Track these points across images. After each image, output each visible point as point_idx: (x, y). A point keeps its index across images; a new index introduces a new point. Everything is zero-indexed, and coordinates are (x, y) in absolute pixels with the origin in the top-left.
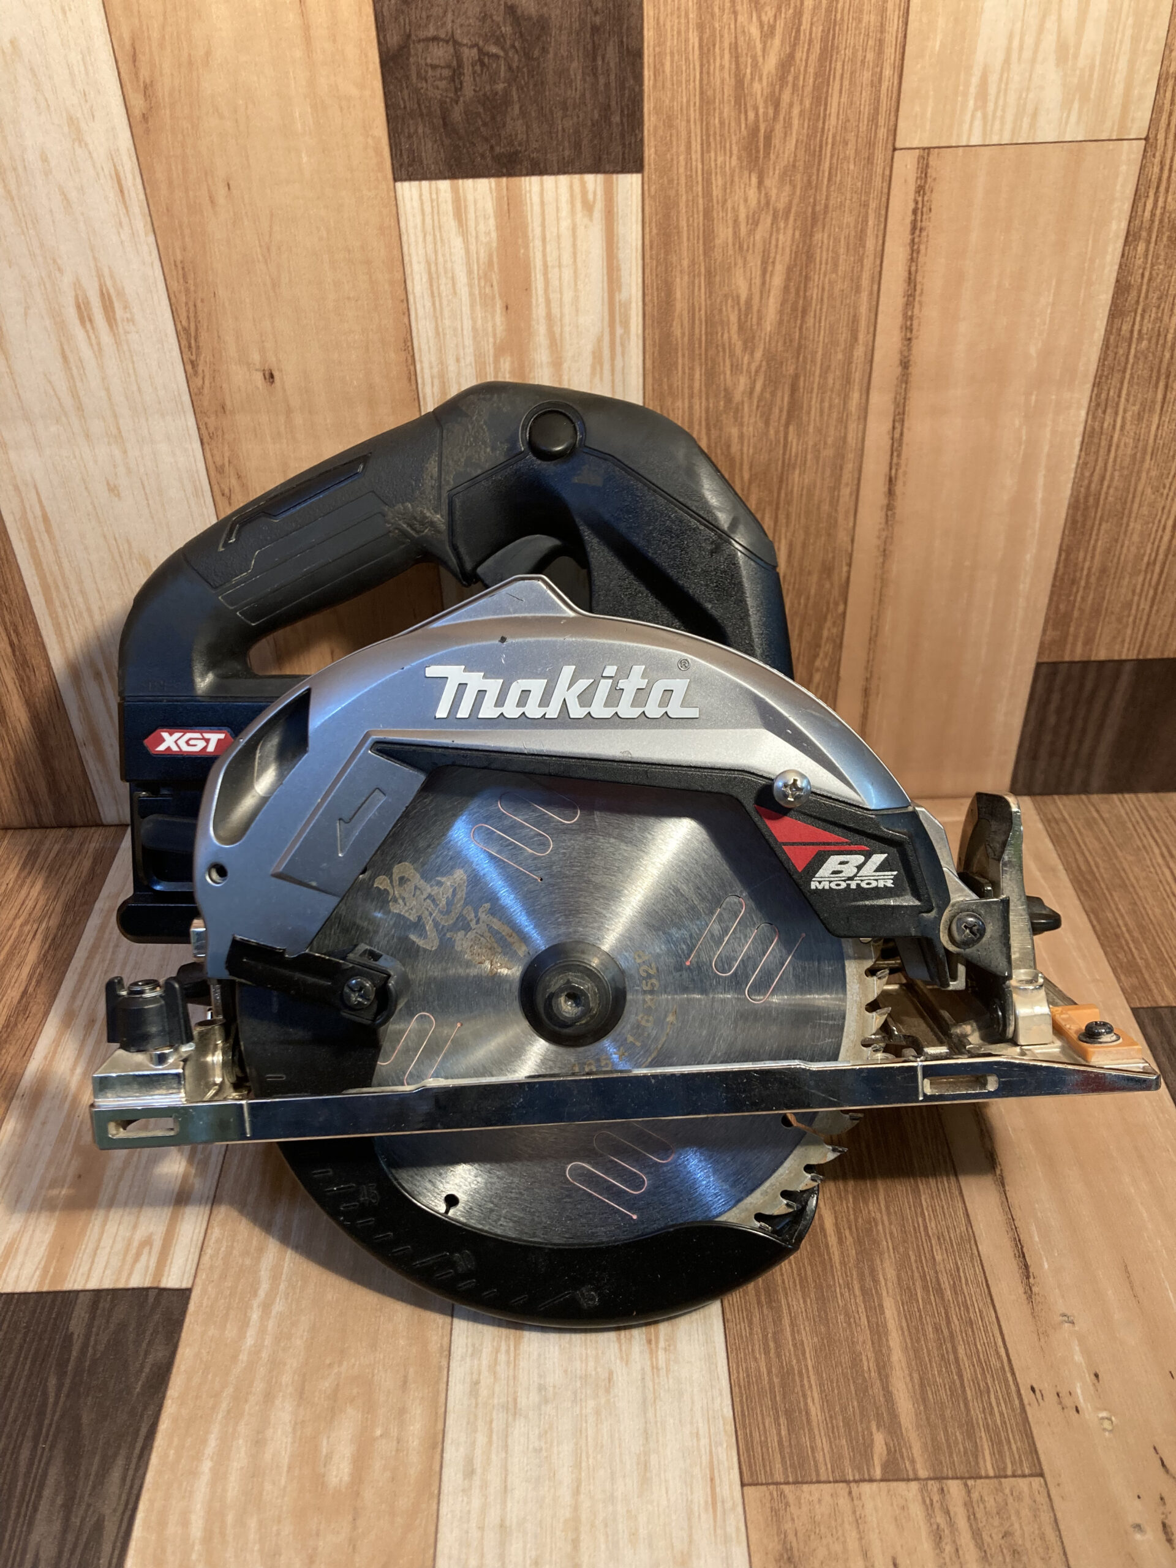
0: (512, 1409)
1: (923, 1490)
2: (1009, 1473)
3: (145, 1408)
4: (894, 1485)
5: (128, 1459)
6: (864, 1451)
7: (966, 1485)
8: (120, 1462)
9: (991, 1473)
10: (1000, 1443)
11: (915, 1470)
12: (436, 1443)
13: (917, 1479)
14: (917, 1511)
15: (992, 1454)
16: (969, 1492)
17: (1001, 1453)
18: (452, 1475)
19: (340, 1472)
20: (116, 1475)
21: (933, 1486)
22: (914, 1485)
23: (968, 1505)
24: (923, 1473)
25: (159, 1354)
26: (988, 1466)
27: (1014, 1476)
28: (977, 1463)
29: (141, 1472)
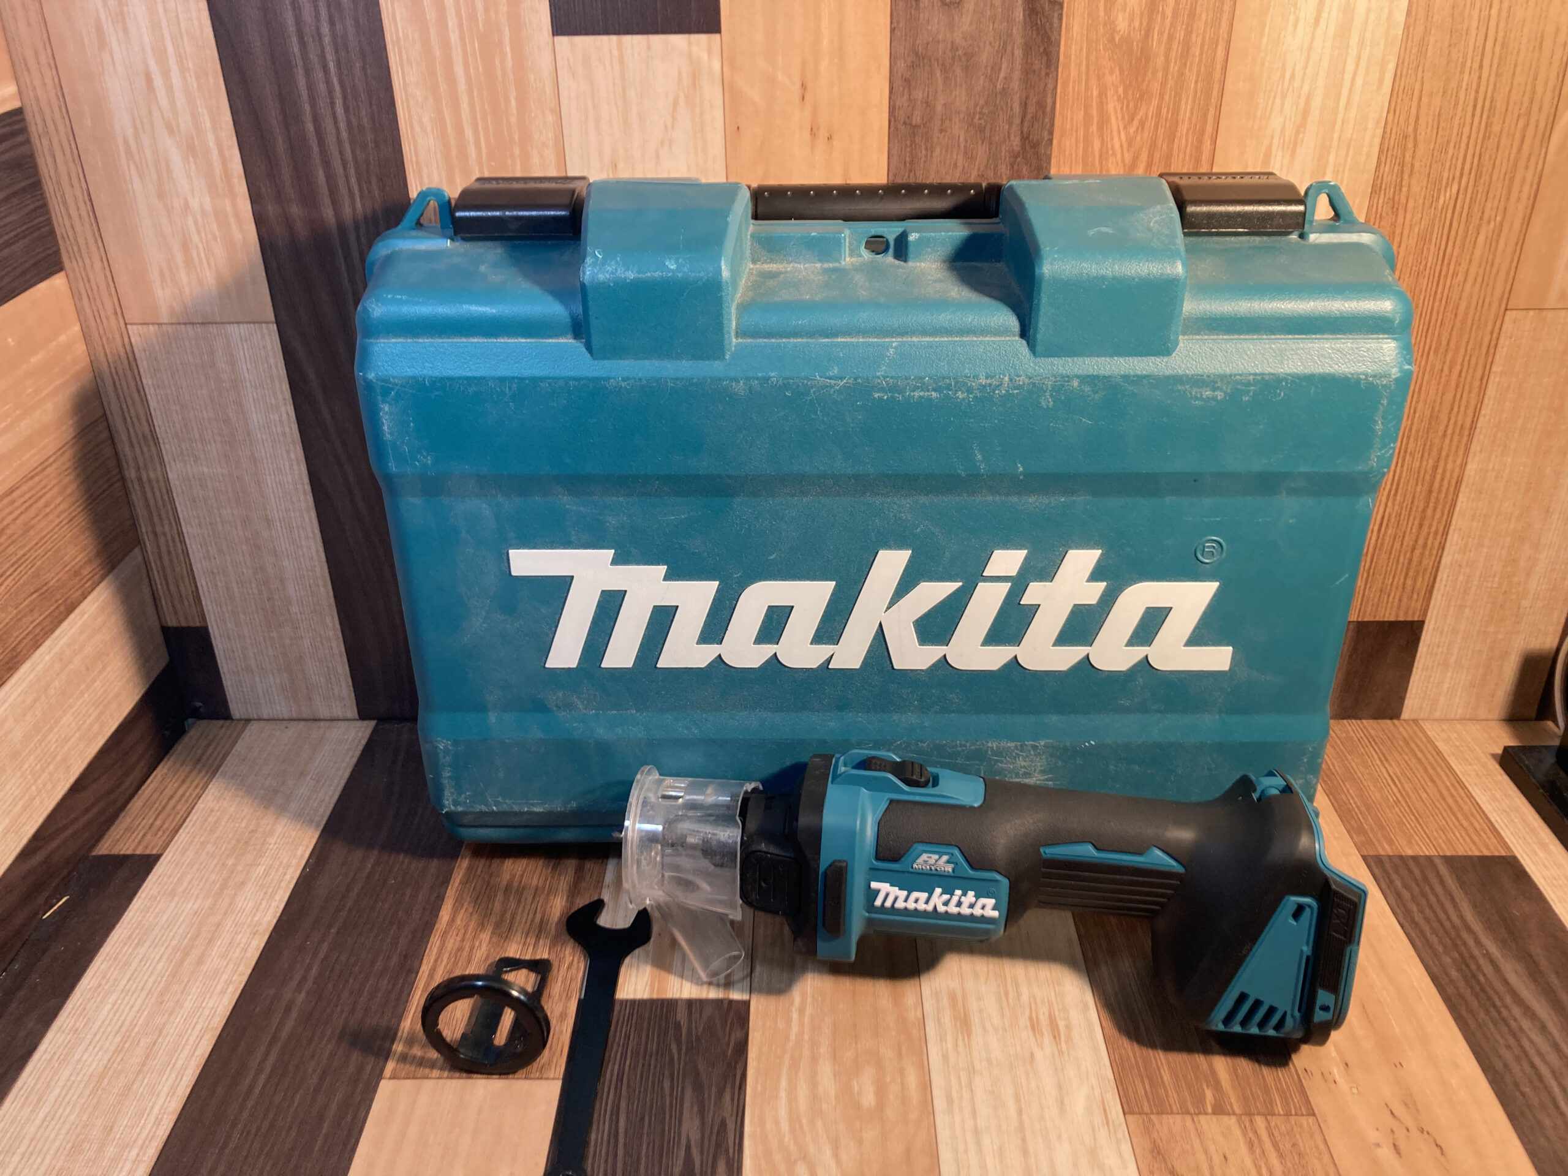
0: (972, 1071)
1: (1239, 1121)
2: (1293, 1112)
3: (736, 1063)
4: (1220, 1117)
5: (733, 1088)
6: (1200, 1100)
7: (1266, 1119)
8: (728, 1090)
9: (1282, 1113)
10: (1286, 1097)
11: (1232, 1109)
12: (926, 1086)
13: (1234, 1114)
14: (1237, 1131)
15: (1282, 1104)
16: (1268, 1122)
17: (1288, 1104)
18: (940, 1104)
19: (869, 1099)
20: (727, 1096)
21: (1246, 1119)
22: (1234, 1119)
23: (1268, 1128)
24: (1238, 1111)
25: (738, 1034)
26: (1279, 1109)
27: (1296, 1115)
28: (1272, 1107)
29: (742, 1096)
